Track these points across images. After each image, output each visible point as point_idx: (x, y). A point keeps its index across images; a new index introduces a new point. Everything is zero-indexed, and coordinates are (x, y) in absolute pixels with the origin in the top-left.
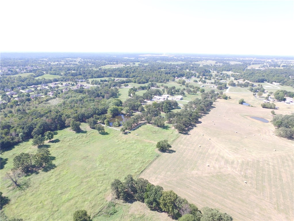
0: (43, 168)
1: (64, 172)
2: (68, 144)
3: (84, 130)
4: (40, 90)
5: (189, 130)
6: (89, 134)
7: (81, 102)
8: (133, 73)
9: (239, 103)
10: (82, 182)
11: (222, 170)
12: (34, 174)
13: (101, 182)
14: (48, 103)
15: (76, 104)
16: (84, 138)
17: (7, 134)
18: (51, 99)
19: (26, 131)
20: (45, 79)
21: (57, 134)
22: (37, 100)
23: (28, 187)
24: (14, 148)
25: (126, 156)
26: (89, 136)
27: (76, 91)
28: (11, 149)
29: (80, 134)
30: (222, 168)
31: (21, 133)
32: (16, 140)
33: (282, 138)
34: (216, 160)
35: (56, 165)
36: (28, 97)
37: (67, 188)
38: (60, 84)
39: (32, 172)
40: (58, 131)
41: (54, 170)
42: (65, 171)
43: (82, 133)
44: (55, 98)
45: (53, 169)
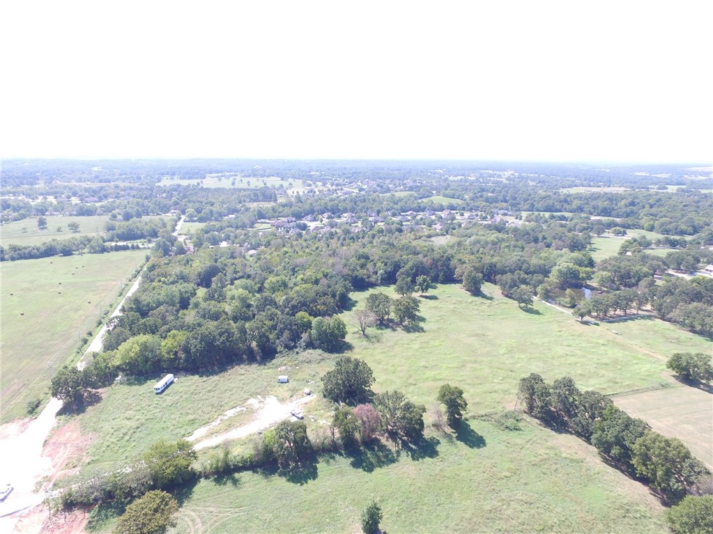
0: (404, 326)
1: (437, 343)
2: (452, 307)
3: (489, 295)
4: (421, 219)
6: (496, 302)
7: (494, 247)
8: (651, 206)
10: (463, 366)
12: (389, 330)
13: (501, 378)
14: (430, 241)
15: (481, 249)
16: (484, 307)
17: (363, 266)
18: (437, 235)
19: (389, 269)
20: (433, 203)
21: (435, 289)
22: (413, 233)
23: (378, 341)
24: (368, 290)
25: (572, 360)
26: (496, 306)
27: (489, 227)
28: (364, 291)
29: (478, 300)
31: (382, 271)
32: (373, 279)
35: (425, 329)
36: (399, 226)
37: (436, 365)
38: (458, 214)
39: (387, 327)
40: (439, 285)
41: (419, 334)
42: (437, 341)
43: (483, 297)
44: (445, 235)
45: (419, 332)
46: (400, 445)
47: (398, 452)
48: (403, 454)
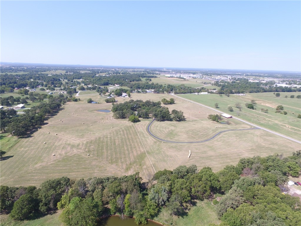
5: (32, 133)
9: (88, 103)
11: (68, 154)
30: (69, 152)
33: (118, 119)
34: (63, 148)
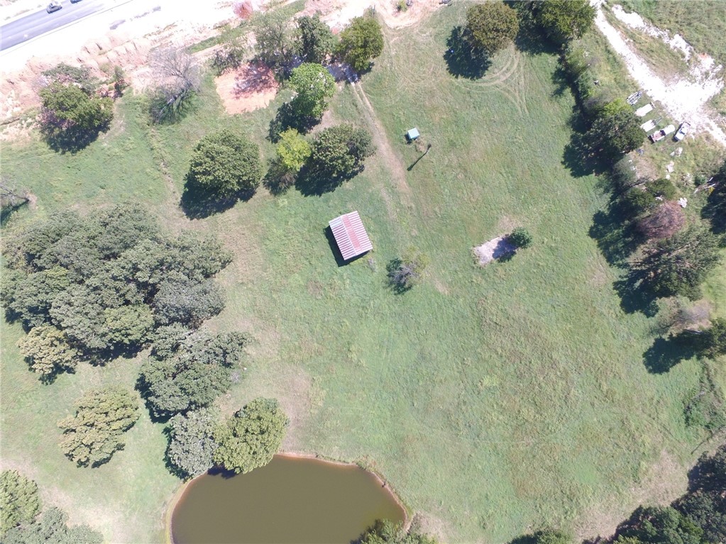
46: (638, 268)
47: (626, 265)
48: (624, 272)
